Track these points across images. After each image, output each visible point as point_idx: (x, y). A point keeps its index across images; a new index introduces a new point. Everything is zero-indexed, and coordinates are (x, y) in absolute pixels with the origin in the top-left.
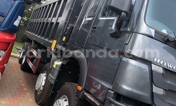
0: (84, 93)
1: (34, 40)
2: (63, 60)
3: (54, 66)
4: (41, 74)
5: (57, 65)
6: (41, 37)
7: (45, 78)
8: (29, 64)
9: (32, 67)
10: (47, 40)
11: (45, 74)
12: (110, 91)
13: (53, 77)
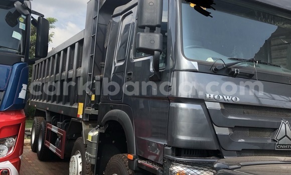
0: (137, 161)
1: (47, 110)
2: (99, 127)
3: (90, 139)
4: (74, 156)
5: (92, 137)
6: (58, 103)
7: (80, 160)
8: (50, 148)
9: (57, 150)
10: (68, 105)
11: (79, 155)
12: (167, 148)
13: (92, 155)
